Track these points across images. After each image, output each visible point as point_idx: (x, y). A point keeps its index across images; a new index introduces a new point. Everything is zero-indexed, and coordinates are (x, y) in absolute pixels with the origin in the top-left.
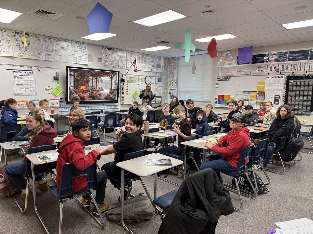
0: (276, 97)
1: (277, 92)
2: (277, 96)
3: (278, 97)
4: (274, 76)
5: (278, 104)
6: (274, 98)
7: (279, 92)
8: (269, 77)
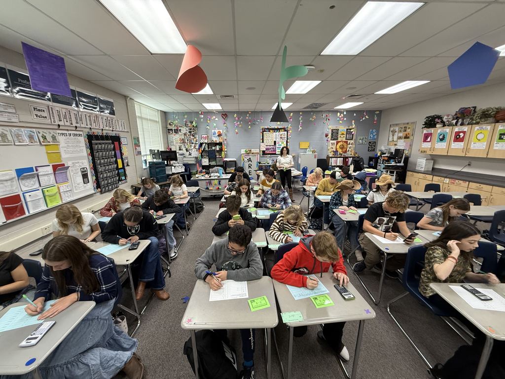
0: (83, 172)
1: (81, 161)
2: (83, 168)
3: (85, 171)
4: (70, 132)
5: (89, 182)
6: (80, 174)
7: (83, 161)
8: (63, 134)
